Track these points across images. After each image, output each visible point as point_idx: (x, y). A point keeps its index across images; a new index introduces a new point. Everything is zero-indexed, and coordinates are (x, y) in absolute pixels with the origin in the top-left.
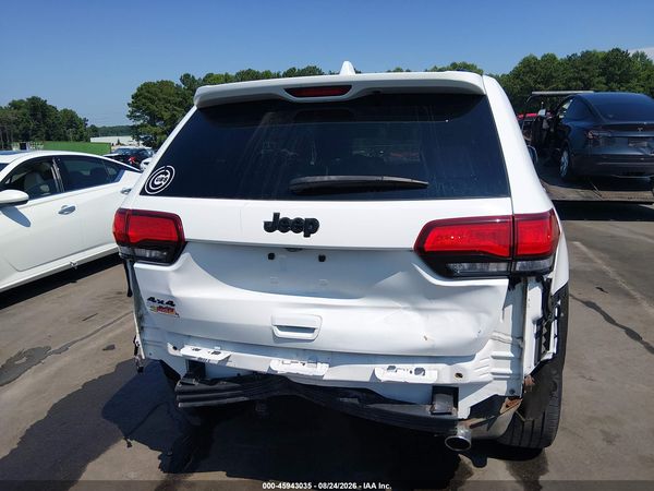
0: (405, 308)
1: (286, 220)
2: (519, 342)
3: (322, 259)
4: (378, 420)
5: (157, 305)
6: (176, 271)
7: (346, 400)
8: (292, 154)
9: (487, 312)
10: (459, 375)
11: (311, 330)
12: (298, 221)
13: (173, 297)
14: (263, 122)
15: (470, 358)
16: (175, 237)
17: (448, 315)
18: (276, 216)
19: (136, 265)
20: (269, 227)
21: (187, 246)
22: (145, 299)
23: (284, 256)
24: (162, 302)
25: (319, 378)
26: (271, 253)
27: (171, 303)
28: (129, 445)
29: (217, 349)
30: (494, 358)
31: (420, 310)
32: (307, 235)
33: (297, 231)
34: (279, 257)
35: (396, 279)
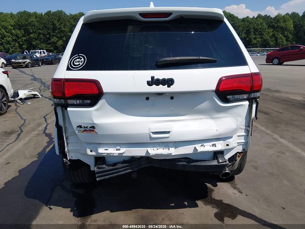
0: (206, 118)
1: (158, 80)
2: (248, 128)
3: (172, 98)
4: (194, 170)
5: (83, 129)
6: (96, 110)
7: (180, 163)
8: (151, 47)
9: (240, 116)
10: (228, 145)
11: (168, 132)
12: (164, 80)
13: (95, 124)
14: (129, 31)
15: (231, 137)
16: (96, 92)
17: (224, 119)
18: (152, 78)
19: (68, 109)
20: (149, 84)
21: (104, 96)
22: (75, 127)
23: (153, 98)
24: (87, 127)
25: (170, 155)
26: (147, 96)
27: (94, 127)
28: (51, 209)
29: (118, 148)
30: (238, 136)
31: (213, 118)
32: (169, 86)
33: (164, 85)
34: (151, 98)
35: (205, 105)
